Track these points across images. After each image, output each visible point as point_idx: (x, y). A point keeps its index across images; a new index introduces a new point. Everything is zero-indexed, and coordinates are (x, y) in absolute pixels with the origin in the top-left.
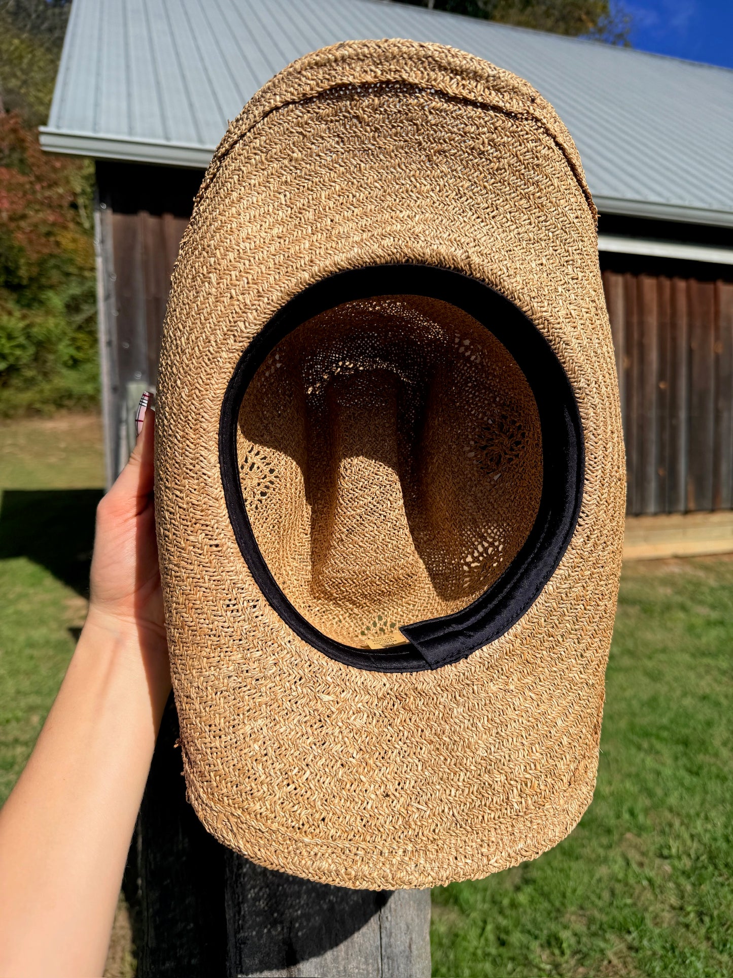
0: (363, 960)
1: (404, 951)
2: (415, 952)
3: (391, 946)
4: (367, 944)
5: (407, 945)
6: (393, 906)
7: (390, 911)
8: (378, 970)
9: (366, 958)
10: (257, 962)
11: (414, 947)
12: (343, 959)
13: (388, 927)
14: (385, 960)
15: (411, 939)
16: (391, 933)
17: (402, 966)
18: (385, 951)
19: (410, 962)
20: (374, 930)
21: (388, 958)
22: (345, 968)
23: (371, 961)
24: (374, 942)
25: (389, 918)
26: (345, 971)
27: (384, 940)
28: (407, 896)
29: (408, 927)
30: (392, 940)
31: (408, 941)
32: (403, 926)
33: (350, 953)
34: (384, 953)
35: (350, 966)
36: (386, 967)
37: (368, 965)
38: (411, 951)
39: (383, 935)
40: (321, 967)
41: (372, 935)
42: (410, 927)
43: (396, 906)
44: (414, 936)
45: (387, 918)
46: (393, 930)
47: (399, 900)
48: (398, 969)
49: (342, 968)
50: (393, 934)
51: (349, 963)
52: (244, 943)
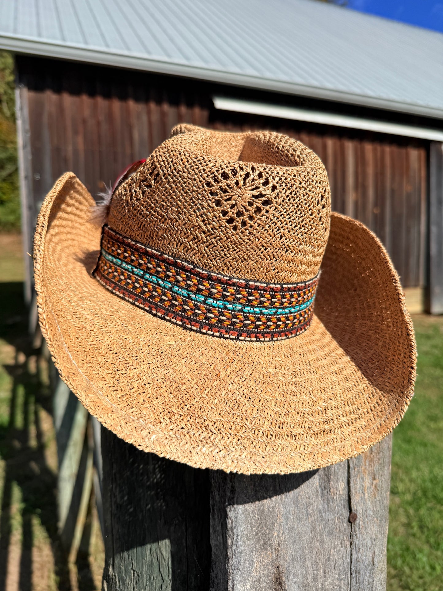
0: (337, 576)
1: (368, 565)
2: (376, 565)
3: (359, 561)
4: (341, 561)
5: (371, 559)
6: (361, 523)
7: (359, 529)
8: (348, 585)
9: (339, 575)
10: (248, 586)
11: (376, 560)
12: (322, 577)
13: (357, 543)
14: (354, 575)
15: (374, 553)
16: (359, 549)
17: (366, 578)
18: (354, 566)
19: (373, 574)
20: (346, 548)
21: (356, 573)
22: (323, 585)
23: (343, 577)
24: (346, 558)
25: (358, 535)
26: (322, 588)
27: (353, 556)
28: (372, 513)
29: (372, 542)
30: (360, 555)
31: (371, 555)
32: (368, 541)
33: (327, 571)
34: (353, 568)
35: (327, 583)
36: (354, 581)
37: (341, 580)
38: (374, 565)
39: (353, 551)
40: (303, 586)
41: (345, 551)
42: (374, 543)
43: (364, 523)
44: (376, 551)
45: (356, 535)
46: (361, 546)
47: (367, 517)
48: (363, 582)
49: (320, 586)
50: (361, 550)
51: (326, 581)
52: (237, 569)
